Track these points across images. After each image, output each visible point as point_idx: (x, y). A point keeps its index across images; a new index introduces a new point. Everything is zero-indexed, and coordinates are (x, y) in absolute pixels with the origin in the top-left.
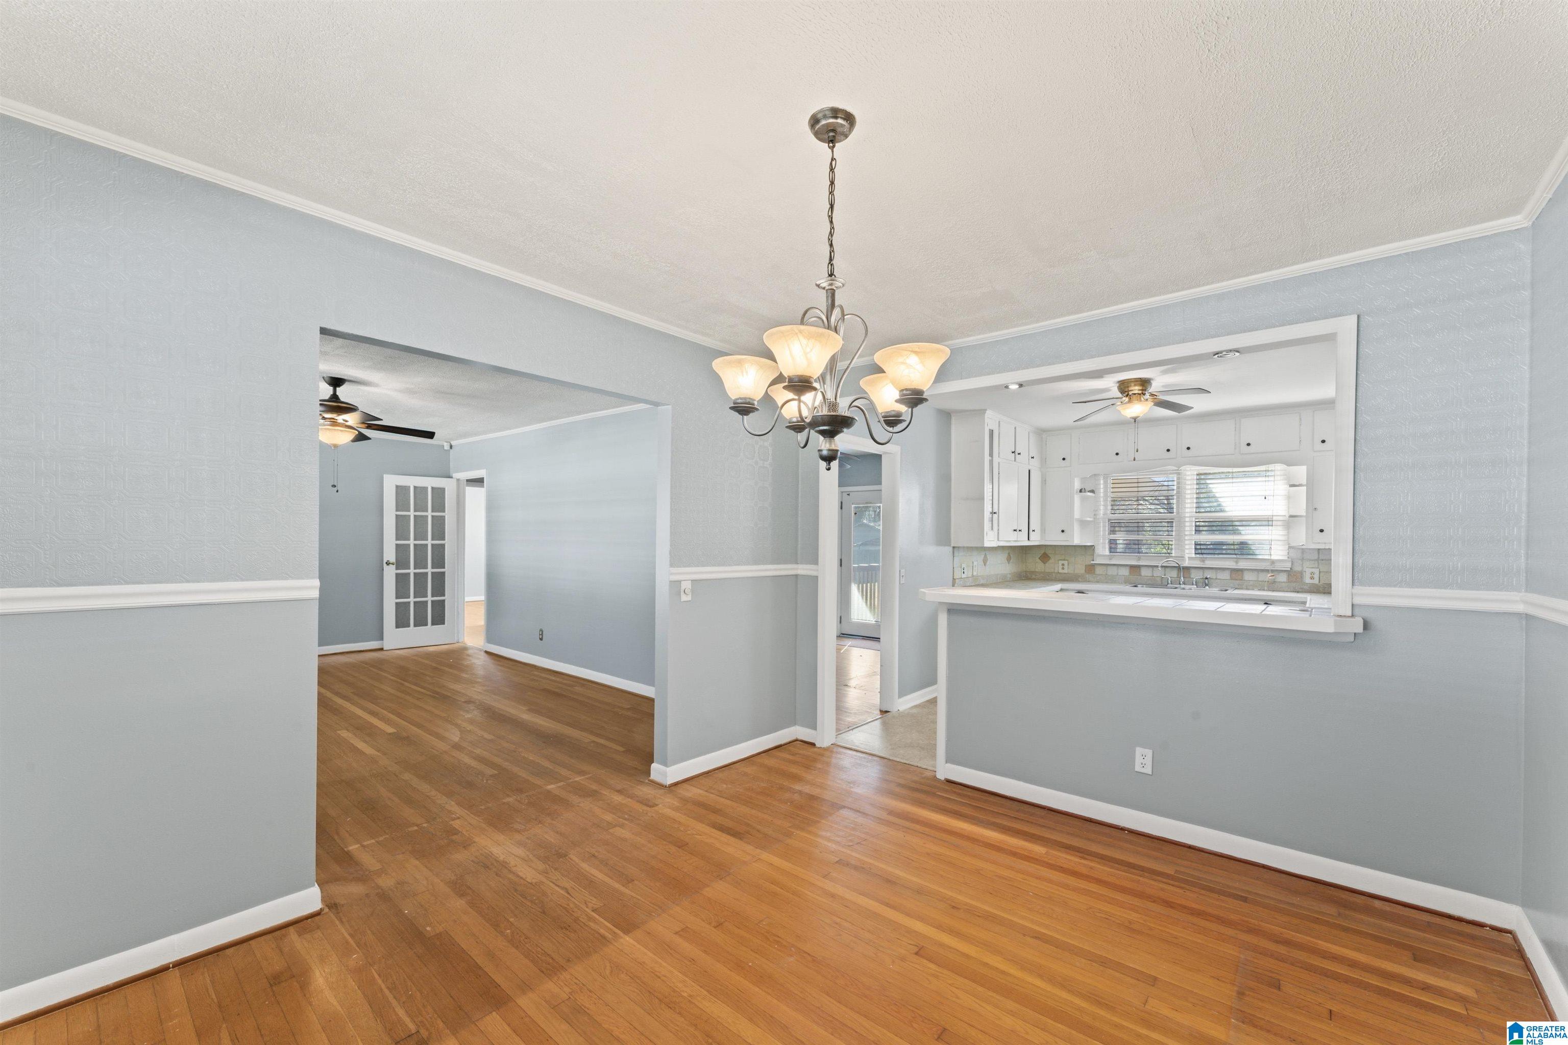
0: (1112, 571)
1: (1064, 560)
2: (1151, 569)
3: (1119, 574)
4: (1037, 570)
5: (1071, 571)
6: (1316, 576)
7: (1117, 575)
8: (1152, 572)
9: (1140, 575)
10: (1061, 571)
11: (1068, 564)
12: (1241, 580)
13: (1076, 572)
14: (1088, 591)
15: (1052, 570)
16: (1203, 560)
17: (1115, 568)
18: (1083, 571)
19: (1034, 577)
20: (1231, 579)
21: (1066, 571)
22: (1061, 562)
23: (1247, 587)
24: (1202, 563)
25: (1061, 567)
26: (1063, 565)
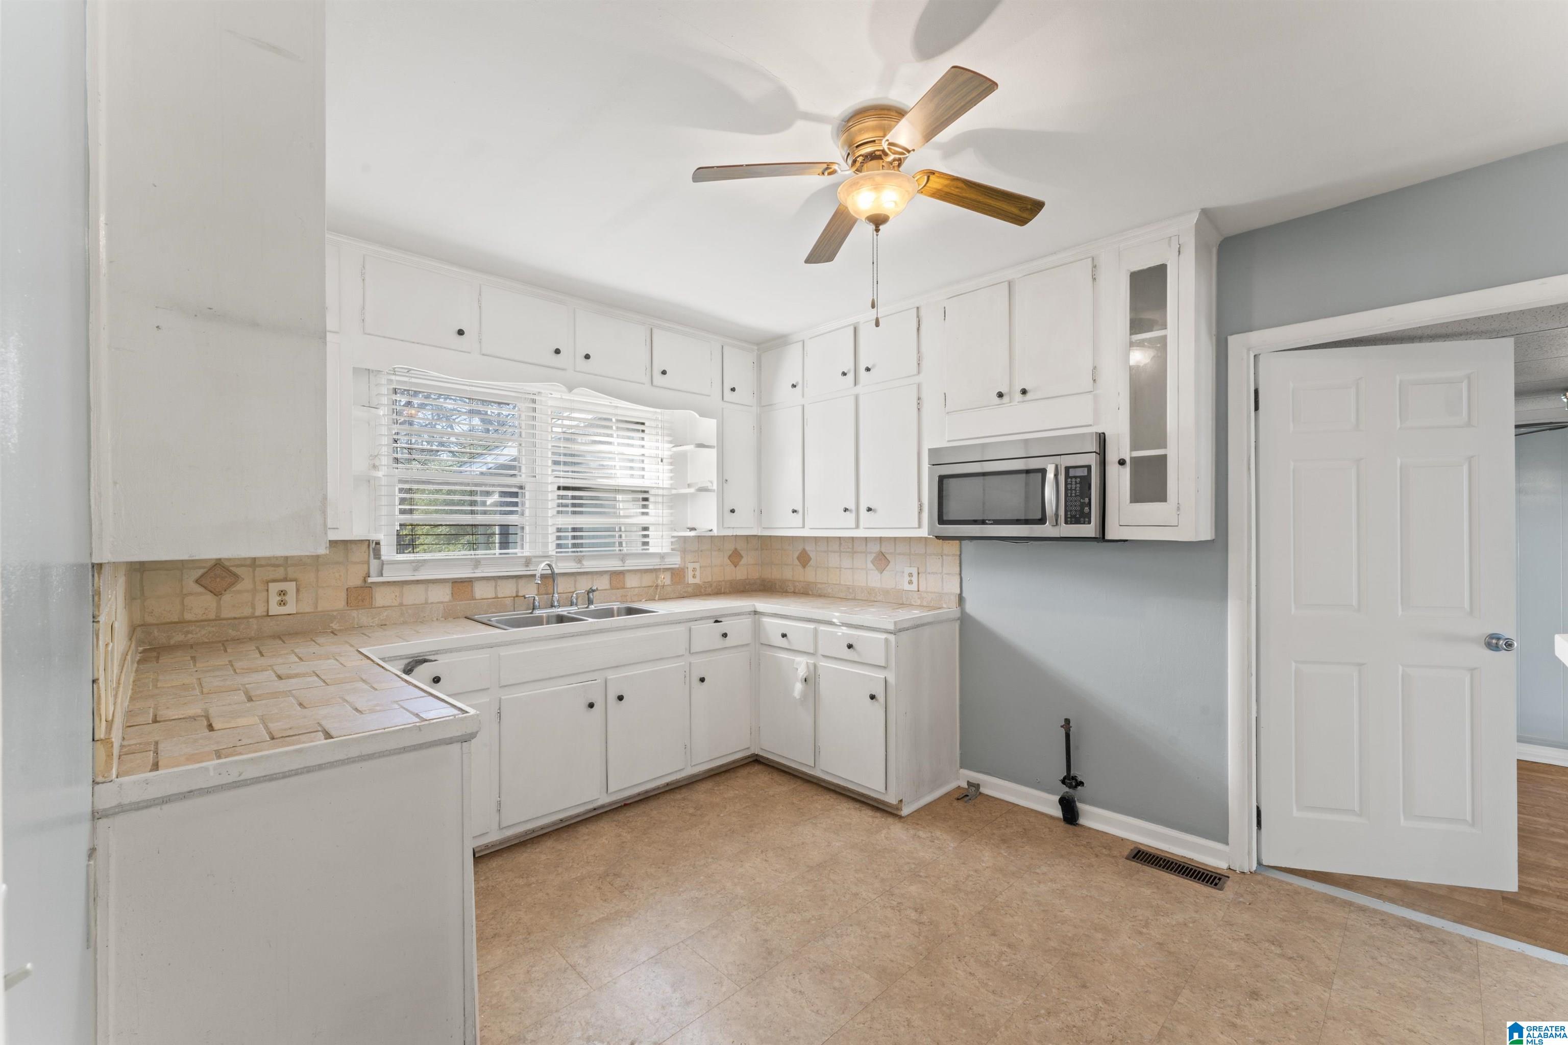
0: (414, 596)
1: (285, 580)
2: (493, 583)
3: (430, 601)
4: (188, 616)
5: (306, 607)
6: (698, 573)
7: (426, 603)
8: (496, 587)
9: (473, 598)
10: (275, 609)
11: (298, 590)
12: (623, 588)
13: (319, 609)
14: (437, 652)
15: (247, 611)
16: (579, 560)
17: (421, 588)
18: (341, 604)
19: (179, 638)
20: (612, 588)
21: (290, 608)
22: (274, 588)
23: (631, 599)
24: (579, 566)
25: (274, 599)
26: (282, 593)
